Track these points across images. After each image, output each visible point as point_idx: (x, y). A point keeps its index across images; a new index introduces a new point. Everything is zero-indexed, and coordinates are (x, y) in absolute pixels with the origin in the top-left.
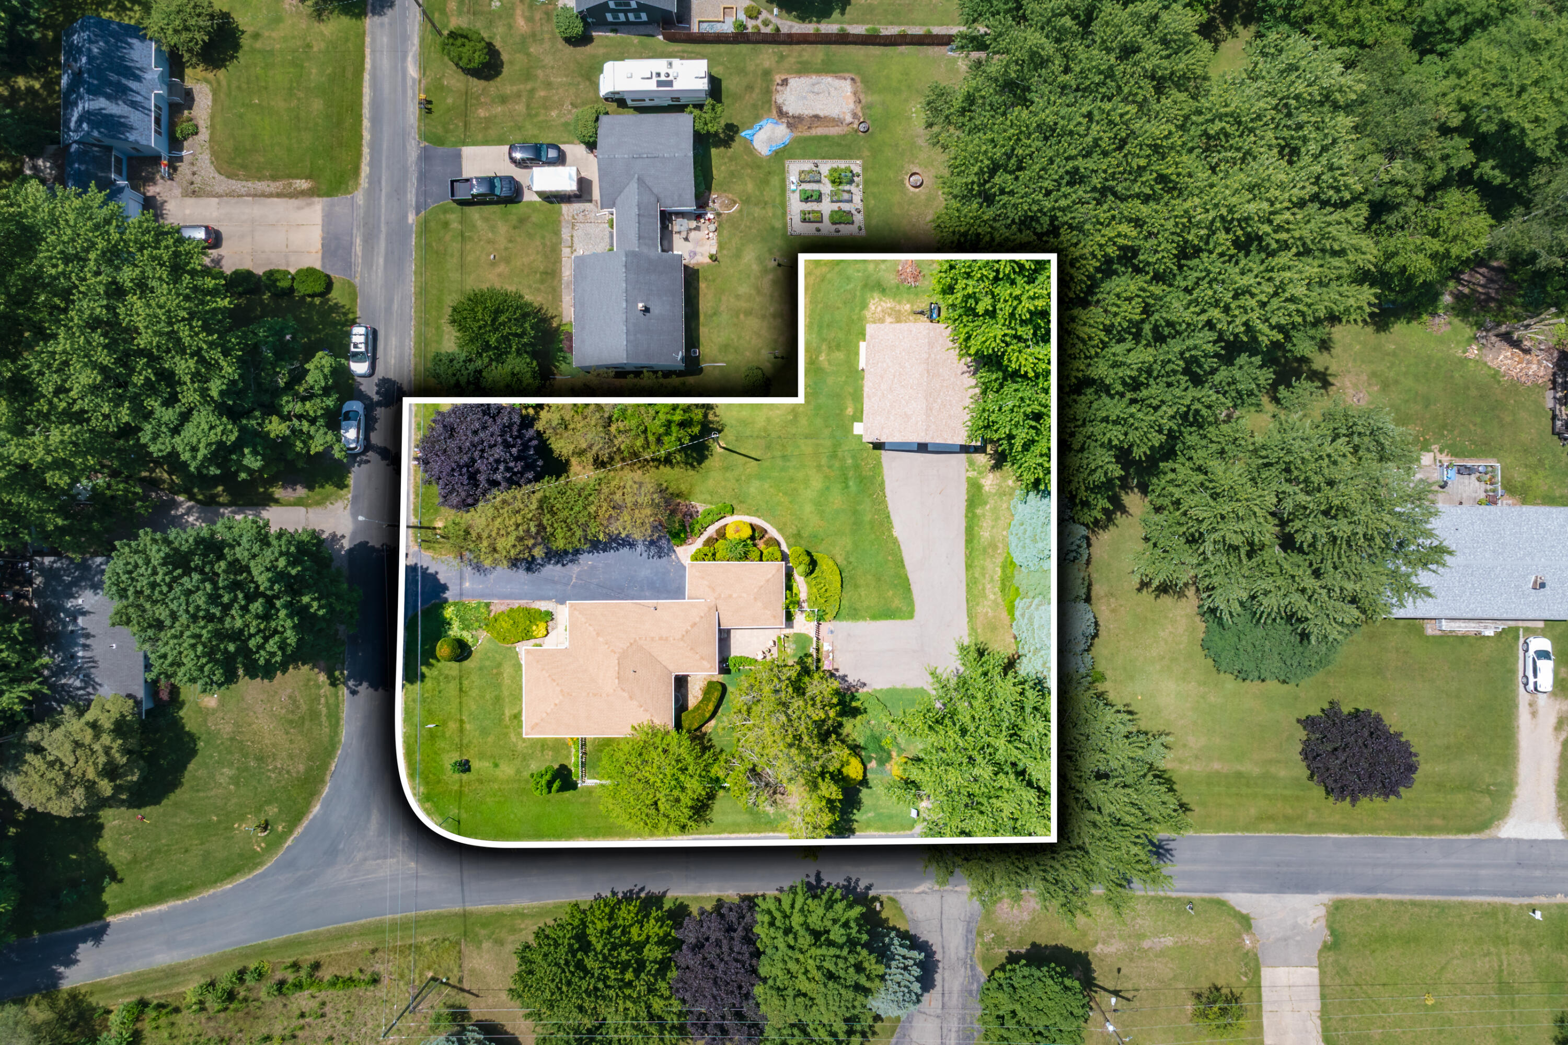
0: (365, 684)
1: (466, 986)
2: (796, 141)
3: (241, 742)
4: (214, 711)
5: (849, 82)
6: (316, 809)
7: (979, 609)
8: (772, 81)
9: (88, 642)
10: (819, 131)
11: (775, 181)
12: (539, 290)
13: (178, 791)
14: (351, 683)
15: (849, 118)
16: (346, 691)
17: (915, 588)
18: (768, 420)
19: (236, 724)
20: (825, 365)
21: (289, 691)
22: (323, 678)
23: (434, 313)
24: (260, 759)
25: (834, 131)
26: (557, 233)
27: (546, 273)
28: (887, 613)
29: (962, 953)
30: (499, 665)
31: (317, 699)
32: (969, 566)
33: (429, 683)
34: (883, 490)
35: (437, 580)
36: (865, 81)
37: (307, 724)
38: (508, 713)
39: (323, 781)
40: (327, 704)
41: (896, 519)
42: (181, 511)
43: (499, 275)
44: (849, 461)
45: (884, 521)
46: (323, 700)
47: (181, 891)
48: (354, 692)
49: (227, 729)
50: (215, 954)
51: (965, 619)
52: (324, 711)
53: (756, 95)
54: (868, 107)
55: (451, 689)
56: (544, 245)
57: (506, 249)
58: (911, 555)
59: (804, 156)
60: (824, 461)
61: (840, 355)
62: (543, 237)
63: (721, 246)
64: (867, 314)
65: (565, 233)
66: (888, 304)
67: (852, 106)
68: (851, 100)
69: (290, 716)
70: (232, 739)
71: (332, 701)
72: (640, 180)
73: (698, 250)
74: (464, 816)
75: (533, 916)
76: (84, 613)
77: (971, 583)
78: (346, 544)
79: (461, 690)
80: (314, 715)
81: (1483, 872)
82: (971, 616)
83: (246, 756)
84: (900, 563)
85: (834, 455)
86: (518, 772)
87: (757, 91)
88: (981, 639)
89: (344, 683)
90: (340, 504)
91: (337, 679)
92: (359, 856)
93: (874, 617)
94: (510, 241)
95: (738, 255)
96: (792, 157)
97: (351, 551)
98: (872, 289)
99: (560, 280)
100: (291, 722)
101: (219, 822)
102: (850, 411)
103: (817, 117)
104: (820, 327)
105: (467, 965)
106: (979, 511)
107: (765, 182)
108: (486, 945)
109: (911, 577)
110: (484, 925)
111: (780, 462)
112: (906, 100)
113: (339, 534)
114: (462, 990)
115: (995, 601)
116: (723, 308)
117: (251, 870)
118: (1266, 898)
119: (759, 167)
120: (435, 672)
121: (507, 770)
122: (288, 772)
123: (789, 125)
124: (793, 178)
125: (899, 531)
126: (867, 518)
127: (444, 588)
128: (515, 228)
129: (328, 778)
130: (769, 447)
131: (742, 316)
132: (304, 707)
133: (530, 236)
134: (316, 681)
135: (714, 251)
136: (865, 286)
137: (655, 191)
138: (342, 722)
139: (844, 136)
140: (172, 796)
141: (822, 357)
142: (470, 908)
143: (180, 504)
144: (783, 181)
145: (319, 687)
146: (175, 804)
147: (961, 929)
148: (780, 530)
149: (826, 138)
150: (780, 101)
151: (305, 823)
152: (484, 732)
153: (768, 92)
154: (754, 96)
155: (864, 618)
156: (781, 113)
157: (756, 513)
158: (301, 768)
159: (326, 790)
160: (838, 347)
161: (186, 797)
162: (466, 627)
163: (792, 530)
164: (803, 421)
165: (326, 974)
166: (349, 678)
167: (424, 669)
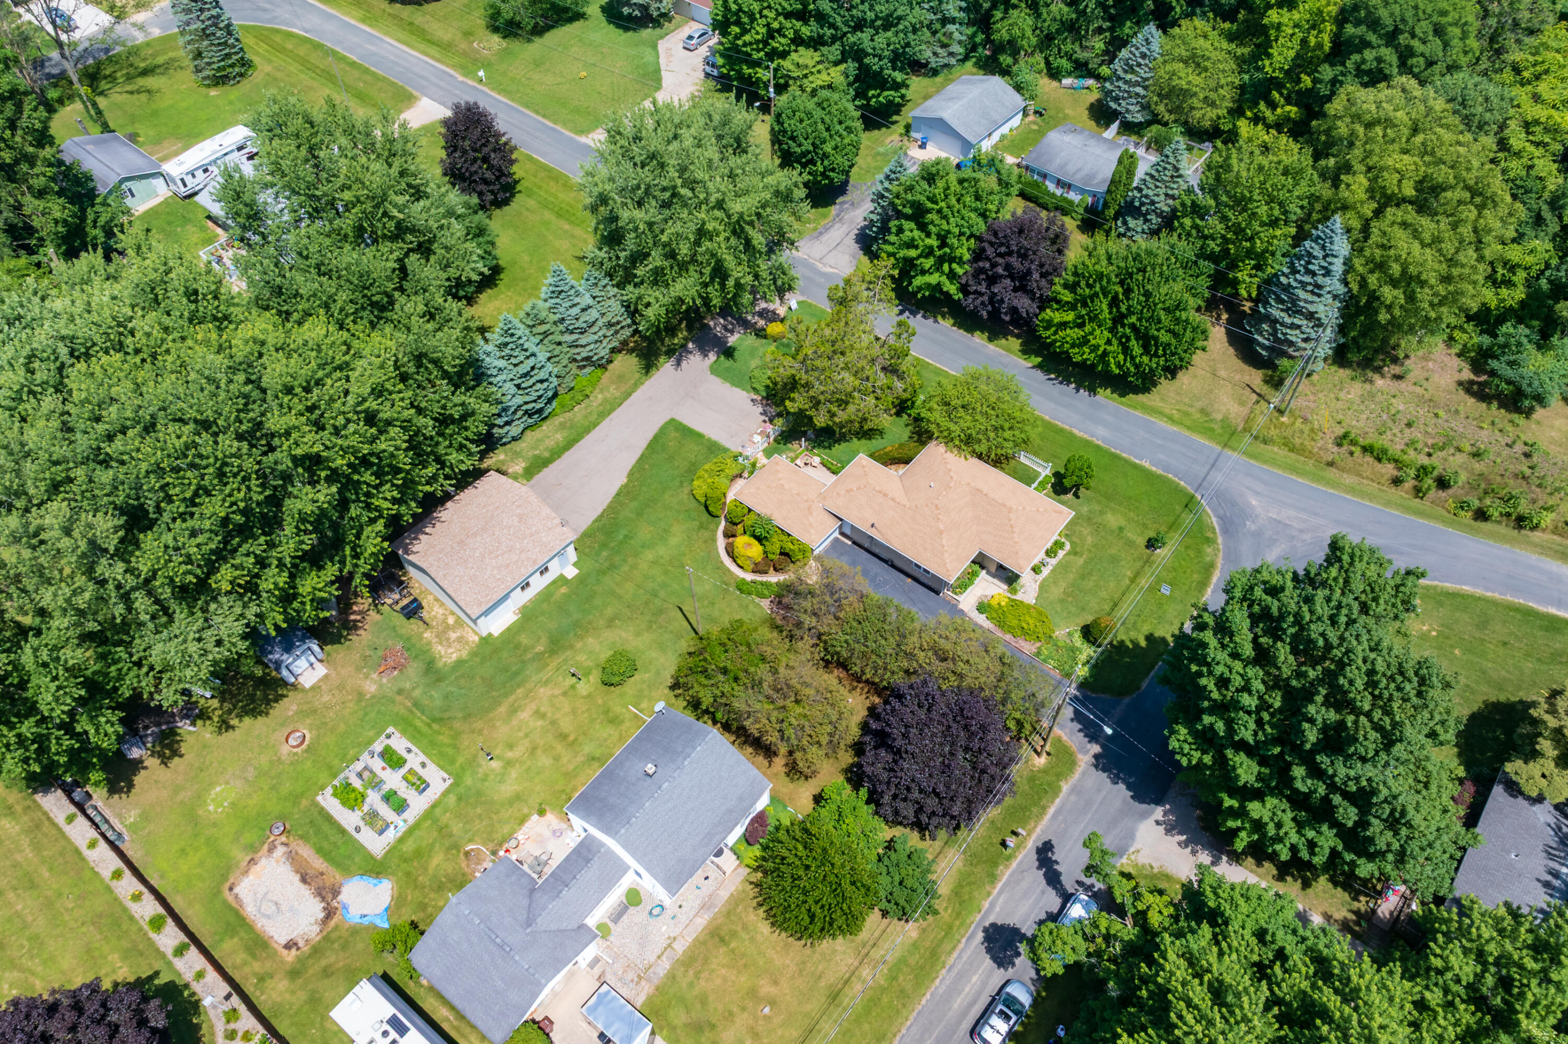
1: (1254, 397)
2: (348, 873)
5: (237, 890)
7: (617, 394)
8: (299, 959)
10: (318, 863)
11: (409, 846)
12: (745, 927)
13: (1493, 699)
15: (280, 851)
17: (650, 436)
18: (638, 634)
20: (544, 640)
23: (885, 999)
25: (306, 852)
26: (671, 977)
27: (722, 940)
28: (687, 432)
29: (837, 226)
30: (1062, 601)
32: (595, 425)
33: (1146, 629)
34: (602, 516)
36: (225, 877)
38: (1080, 561)
41: (614, 490)
43: (776, 983)
44: (605, 554)
45: (624, 494)
47: (1528, 614)
50: (1508, 547)
51: (634, 395)
53: (329, 959)
54: (253, 849)
55: (1124, 611)
56: (697, 976)
57: (744, 1009)
58: (630, 459)
59: (359, 848)
60: (626, 568)
61: (524, 639)
62: (691, 985)
63: (523, 820)
64: (464, 654)
65: (665, 966)
66: (439, 649)
67: (263, 862)
68: (255, 869)
72: (529, 923)
73: (547, 834)
74: (1178, 508)
75: (1161, 413)
77: (604, 414)
78: (1158, 812)
79: (1116, 605)
82: (629, 395)
84: (642, 459)
85: (613, 567)
86: (1102, 513)
87: (324, 963)
88: (637, 375)
90: (1143, 859)
93: (700, 436)
94: (731, 1014)
95: (518, 797)
96: (369, 857)
97: (1158, 802)
98: (438, 671)
99: (714, 919)
101: (1452, 647)
102: (564, 590)
103: (304, 880)
104: (516, 673)
105: (1245, 411)
106: (547, 454)
107: (418, 853)
108: (1219, 417)
109: (644, 444)
110: (1212, 430)
111: (662, 594)
112: (215, 825)
113: (1161, 829)
114: (1259, 395)
115: (601, 391)
116: (580, 759)
117: (1435, 588)
119: (408, 874)
120: (1133, 635)
121: (1113, 520)
123: (336, 892)
124: (391, 835)
125: (621, 479)
126: (635, 504)
127: (1074, 699)
128: (713, 1027)
130: (660, 611)
131: (572, 738)
133: (703, 1000)
135: (535, 817)
136: (439, 680)
137: (526, 902)
139: (303, 838)
140: (1502, 698)
141: (540, 649)
142: (1216, 447)
144: (401, 840)
146: (1501, 690)
147: (825, 237)
148: (714, 540)
149: (320, 851)
150: (316, 929)
152: (1114, 560)
153: (317, 951)
154: (332, 959)
155: (709, 440)
156: (329, 913)
157: (721, 566)
160: (517, 646)
161: (1484, 688)
162: (1073, 650)
163: (706, 534)
164: (609, 611)
165: (1389, 469)
167: (1143, 643)
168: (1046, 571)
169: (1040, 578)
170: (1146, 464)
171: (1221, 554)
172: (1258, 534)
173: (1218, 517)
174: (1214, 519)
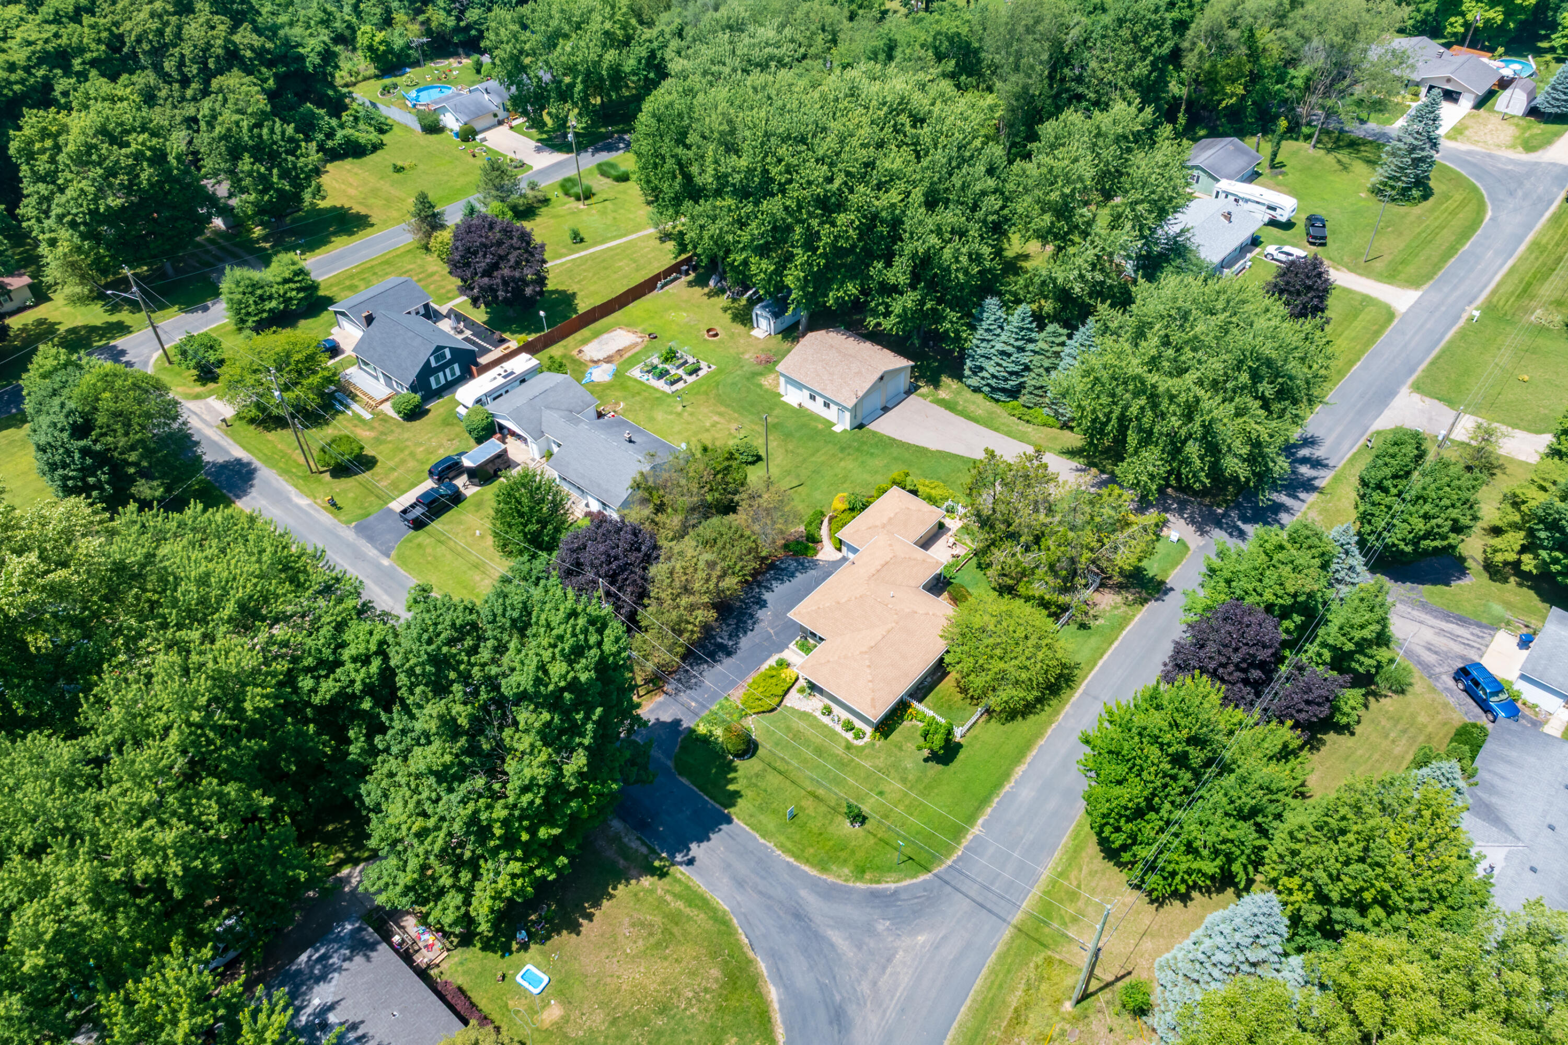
0: (694, 846)
2: (620, 364)
3: (626, 1015)
4: (566, 1019)
5: (620, 330)
6: (773, 994)
7: (1034, 439)
8: (572, 355)
9: (360, 1032)
10: (626, 356)
11: (630, 383)
14: (679, 858)
15: (639, 340)
16: (682, 869)
18: (779, 466)
19: (602, 1005)
20: (776, 421)
21: (626, 921)
22: (647, 881)
24: (663, 1010)
25: (638, 348)
30: (789, 728)
31: (661, 900)
32: (996, 430)
33: (747, 793)
34: (894, 439)
35: (664, 723)
36: (628, 325)
37: (675, 930)
39: (750, 962)
40: (676, 896)
41: (923, 443)
42: (354, 881)
44: (855, 444)
45: (921, 452)
46: (668, 898)
48: (691, 862)
49: (598, 1020)
52: (680, 904)
53: (569, 366)
54: (642, 331)
55: (773, 780)
59: (634, 366)
60: (840, 454)
61: (778, 411)
64: (767, 387)
67: (636, 336)
68: (632, 334)
69: (652, 940)
70: (614, 1021)
71: (677, 889)
76: (331, 1008)
77: (1009, 434)
79: (780, 772)
80: (675, 918)
81: (1428, 326)
83: (646, 1022)
84: (957, 456)
85: (844, 450)
86: (904, 780)
87: (568, 364)
89: (673, 864)
91: (660, 869)
92: (865, 987)
96: (626, 370)
98: (754, 377)
100: (658, 944)
102: (820, 427)
103: (619, 351)
104: (748, 410)
106: (961, 409)
107: (625, 387)
111: (816, 476)
112: (662, 317)
115: (1036, 430)
118: (1387, 412)
119: (612, 387)
120: (742, 780)
121: (893, 788)
122: (706, 990)
123: (608, 362)
124: (640, 375)
125: (933, 446)
126: (906, 456)
127: (677, 723)
129: (751, 954)
130: (798, 476)
132: (658, 920)
134: (643, 890)
136: (748, 379)
138: (708, 895)
139: (646, 346)
141: (770, 419)
142: (1017, 918)
143: (349, 876)
144: (635, 380)
145: (652, 891)
149: (636, 352)
150: (588, 358)
151: (777, 1017)
152: (838, 781)
153: (576, 361)
156: (596, 362)
158: (715, 972)
159: (762, 967)
160: (772, 409)
164: (800, 450)
166: (672, 856)
167: (731, 787)
168: (826, 720)
169: (818, 714)
170: (976, 830)
171: (840, 882)
172: (870, 930)
173: (896, 892)
174: (893, 886)
